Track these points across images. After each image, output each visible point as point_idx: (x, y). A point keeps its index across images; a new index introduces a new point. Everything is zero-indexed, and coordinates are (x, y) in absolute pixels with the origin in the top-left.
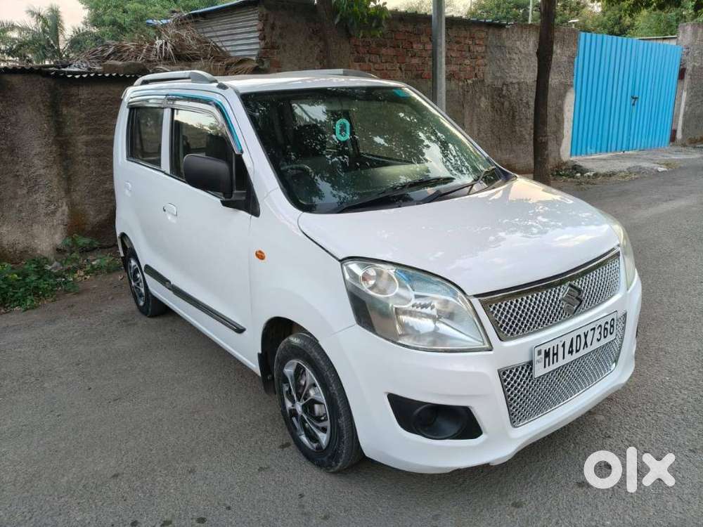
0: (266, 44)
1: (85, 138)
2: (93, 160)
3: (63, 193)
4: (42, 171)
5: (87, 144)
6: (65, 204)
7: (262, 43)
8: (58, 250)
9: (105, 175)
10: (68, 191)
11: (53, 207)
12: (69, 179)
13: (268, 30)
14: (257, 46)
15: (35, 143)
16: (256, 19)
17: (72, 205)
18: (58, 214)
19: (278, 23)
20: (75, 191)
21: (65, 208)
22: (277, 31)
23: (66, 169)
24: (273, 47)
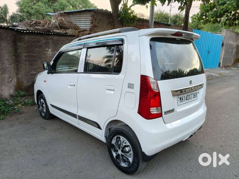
0: (93, 25)
1: (25, 54)
2: (27, 63)
3: (15, 75)
4: (8, 66)
5: (26, 56)
6: (15, 78)
7: (92, 25)
8: (11, 95)
9: (31, 68)
10: (17, 74)
11: (11, 79)
12: (18, 69)
13: (94, 20)
14: (89, 26)
15: (6, 55)
16: (90, 16)
17: (18, 79)
18: (12, 82)
19: (98, 18)
20: (20, 74)
21: (15, 80)
22: (97, 21)
23: (17, 65)
24: (95, 27)
